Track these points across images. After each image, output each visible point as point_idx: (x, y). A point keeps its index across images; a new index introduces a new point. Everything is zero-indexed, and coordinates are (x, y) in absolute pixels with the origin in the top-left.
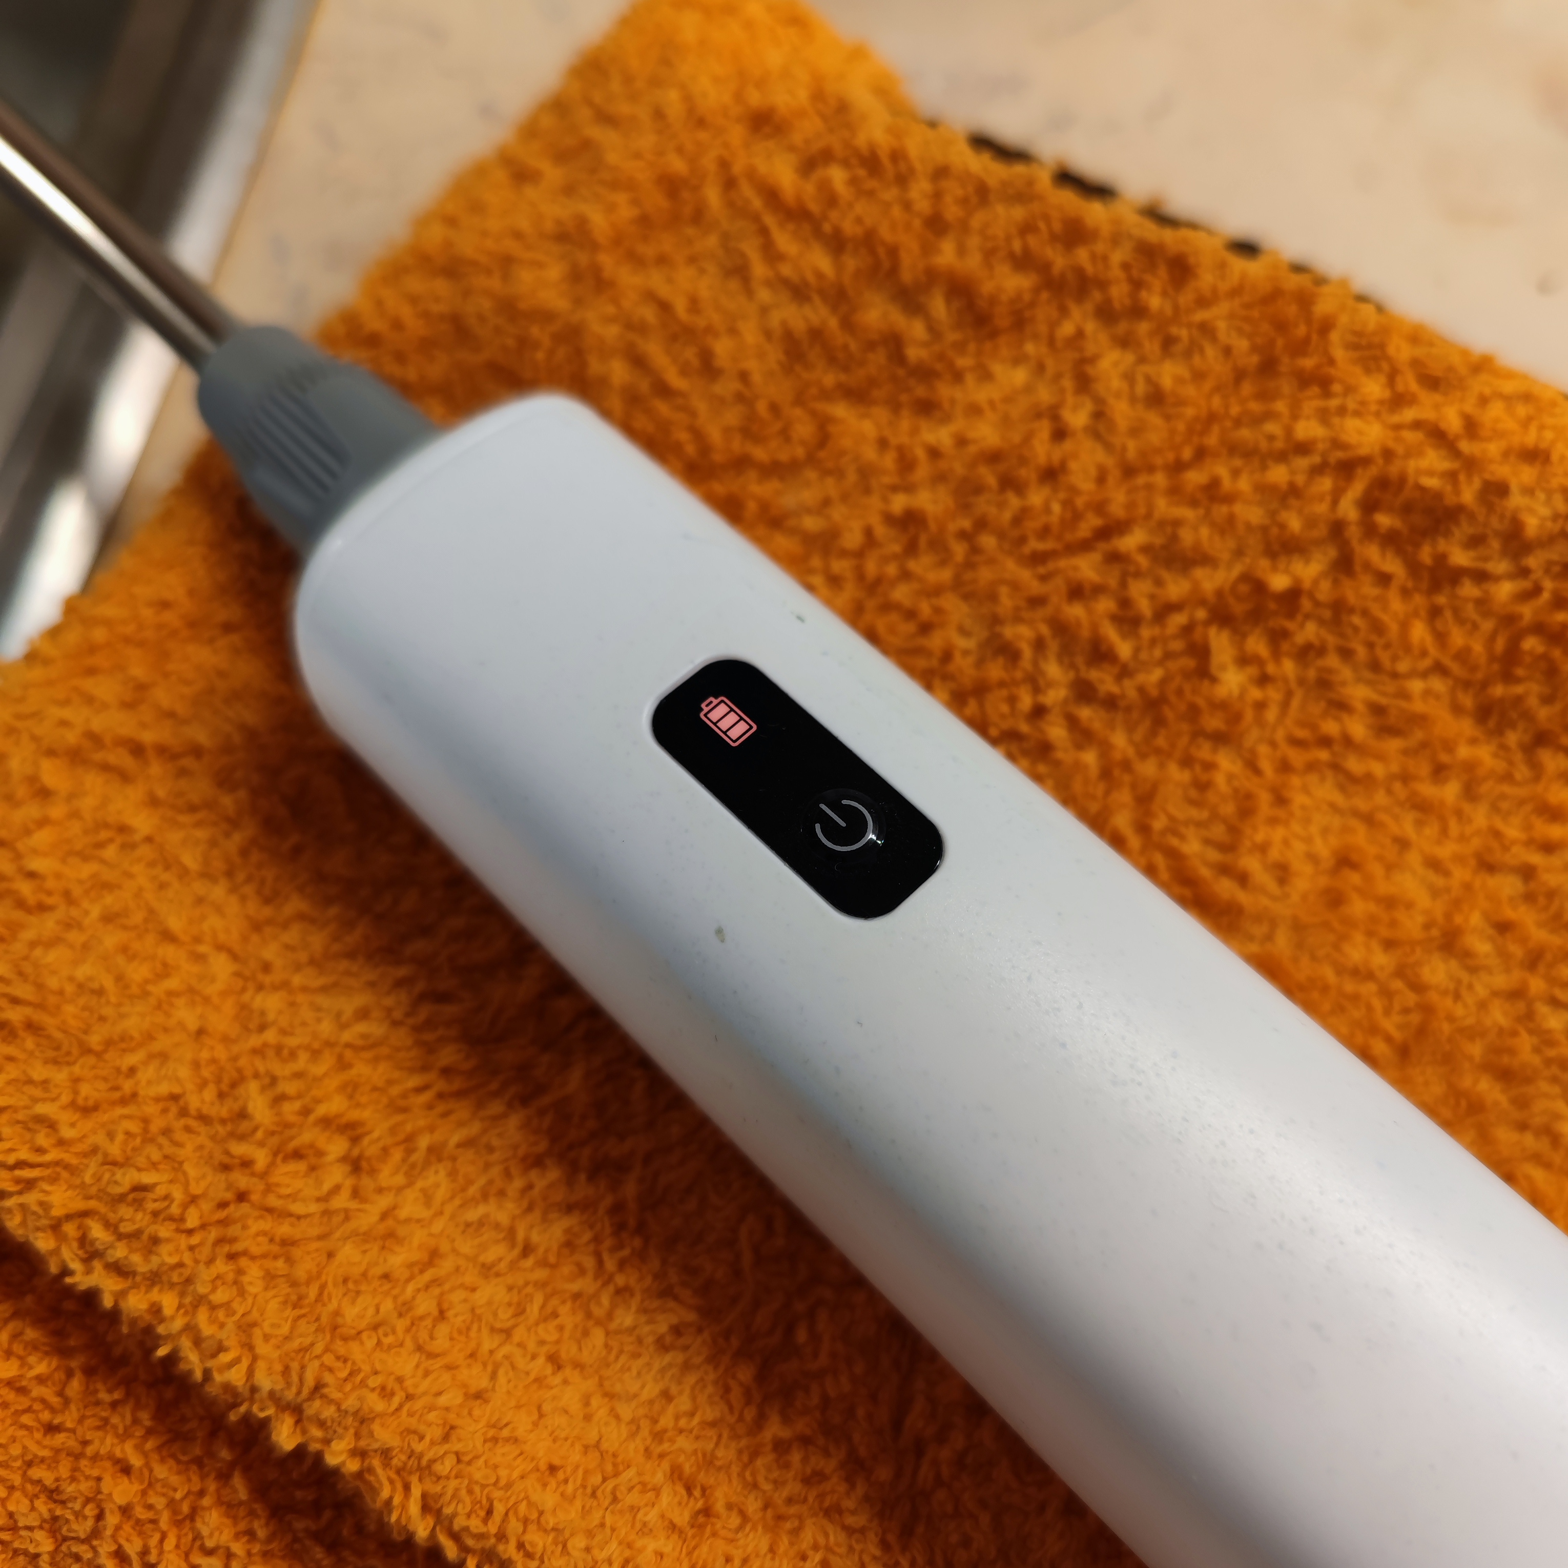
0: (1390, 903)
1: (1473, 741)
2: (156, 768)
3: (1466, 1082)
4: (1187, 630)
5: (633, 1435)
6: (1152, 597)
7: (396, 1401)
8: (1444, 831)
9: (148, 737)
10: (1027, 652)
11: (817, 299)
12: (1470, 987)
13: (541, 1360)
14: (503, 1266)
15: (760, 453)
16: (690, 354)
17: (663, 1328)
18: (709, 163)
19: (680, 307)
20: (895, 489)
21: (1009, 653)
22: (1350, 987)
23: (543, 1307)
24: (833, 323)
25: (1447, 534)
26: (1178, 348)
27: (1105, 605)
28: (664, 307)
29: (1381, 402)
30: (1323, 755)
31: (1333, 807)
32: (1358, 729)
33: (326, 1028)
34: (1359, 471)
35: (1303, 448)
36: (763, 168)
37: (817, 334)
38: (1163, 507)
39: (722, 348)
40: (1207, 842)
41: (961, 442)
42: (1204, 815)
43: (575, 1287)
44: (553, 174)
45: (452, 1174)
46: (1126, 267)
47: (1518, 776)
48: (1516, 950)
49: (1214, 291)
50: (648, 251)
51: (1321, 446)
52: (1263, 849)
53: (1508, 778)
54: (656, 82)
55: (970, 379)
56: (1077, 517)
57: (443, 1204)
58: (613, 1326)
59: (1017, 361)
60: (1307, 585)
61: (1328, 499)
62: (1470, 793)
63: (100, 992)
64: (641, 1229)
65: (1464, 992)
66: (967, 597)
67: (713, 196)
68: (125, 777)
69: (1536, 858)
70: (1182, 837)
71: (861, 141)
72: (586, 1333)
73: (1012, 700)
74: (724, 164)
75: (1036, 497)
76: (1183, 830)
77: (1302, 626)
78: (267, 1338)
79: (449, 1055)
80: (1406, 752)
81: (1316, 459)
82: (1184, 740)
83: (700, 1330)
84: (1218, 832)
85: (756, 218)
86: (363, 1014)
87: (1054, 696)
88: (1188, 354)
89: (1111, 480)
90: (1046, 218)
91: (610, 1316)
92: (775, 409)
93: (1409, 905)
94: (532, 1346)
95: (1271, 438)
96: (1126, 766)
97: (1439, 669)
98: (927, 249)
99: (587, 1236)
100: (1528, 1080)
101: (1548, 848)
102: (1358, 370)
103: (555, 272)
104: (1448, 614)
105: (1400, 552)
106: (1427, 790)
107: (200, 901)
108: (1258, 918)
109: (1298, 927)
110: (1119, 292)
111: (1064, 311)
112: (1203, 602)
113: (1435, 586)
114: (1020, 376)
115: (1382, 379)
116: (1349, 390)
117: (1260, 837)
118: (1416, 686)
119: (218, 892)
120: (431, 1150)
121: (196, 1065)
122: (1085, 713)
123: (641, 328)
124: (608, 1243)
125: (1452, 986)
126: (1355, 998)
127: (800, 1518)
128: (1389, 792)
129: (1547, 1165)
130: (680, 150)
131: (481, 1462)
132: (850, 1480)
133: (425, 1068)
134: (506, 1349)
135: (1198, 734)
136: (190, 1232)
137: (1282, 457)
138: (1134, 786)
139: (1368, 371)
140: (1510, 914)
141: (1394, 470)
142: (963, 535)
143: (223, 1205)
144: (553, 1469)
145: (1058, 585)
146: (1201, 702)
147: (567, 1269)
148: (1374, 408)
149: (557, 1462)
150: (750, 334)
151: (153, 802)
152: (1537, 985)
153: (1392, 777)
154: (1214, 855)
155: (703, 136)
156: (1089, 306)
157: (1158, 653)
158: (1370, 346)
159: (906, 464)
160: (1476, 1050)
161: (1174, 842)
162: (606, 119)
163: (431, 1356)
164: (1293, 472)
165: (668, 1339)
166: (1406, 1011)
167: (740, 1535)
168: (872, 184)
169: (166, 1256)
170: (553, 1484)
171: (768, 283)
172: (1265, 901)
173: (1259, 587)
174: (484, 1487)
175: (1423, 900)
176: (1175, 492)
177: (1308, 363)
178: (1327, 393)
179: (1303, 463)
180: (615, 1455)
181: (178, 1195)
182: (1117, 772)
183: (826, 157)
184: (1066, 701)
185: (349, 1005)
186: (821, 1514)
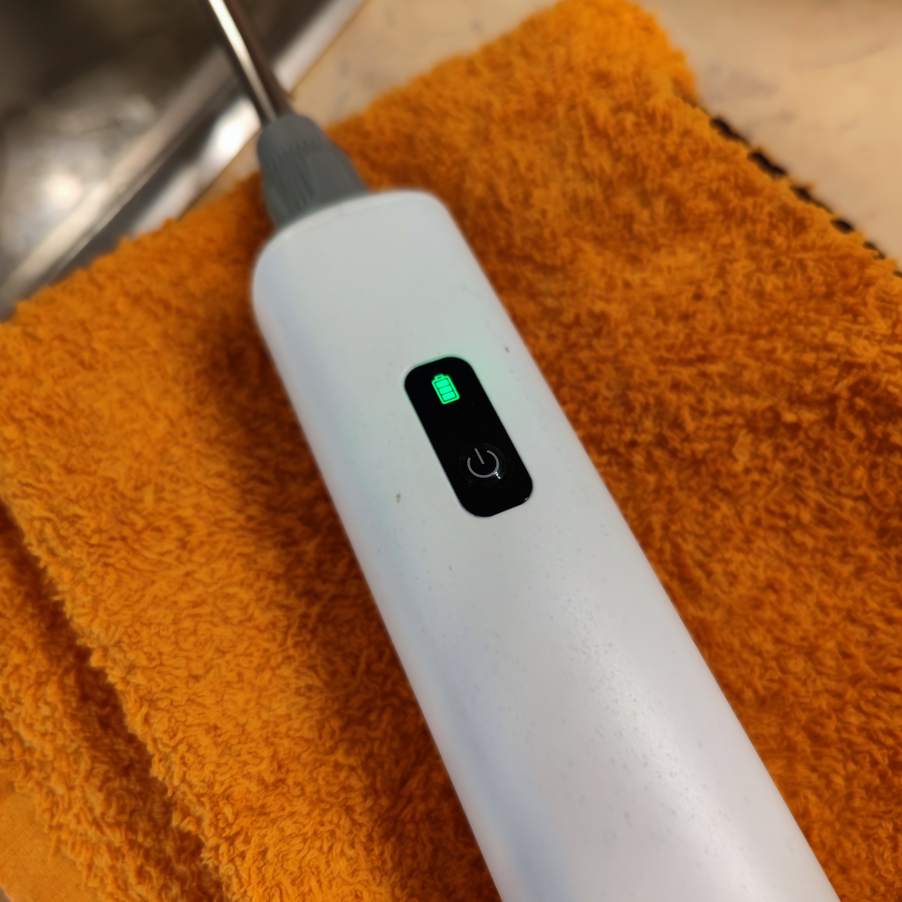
0: (787, 618)
1: (872, 547)
2: (172, 319)
3: (791, 733)
4: (730, 427)
5: (262, 728)
6: (716, 403)
7: (154, 663)
8: (835, 591)
9: (175, 302)
10: (638, 410)
11: (597, 184)
12: (814, 681)
13: (234, 674)
14: (235, 621)
15: (537, 257)
16: (519, 192)
17: (302, 684)
18: (565, 92)
19: (522, 166)
20: (600, 298)
21: (629, 407)
22: (746, 655)
23: (247, 648)
24: (600, 197)
25: (895, 423)
26: (781, 269)
27: (689, 398)
28: (514, 162)
29: (884, 336)
30: (782, 524)
31: (777, 554)
32: (806, 516)
33: (199, 475)
34: (855, 371)
35: (829, 347)
36: (593, 103)
37: (589, 202)
38: (740, 355)
39: (538, 194)
40: (698, 547)
41: (645, 283)
42: (702, 532)
43: (266, 645)
44: (487, 75)
45: (230, 567)
46: (771, 215)
47: (889, 574)
48: (848, 671)
49: (814, 243)
50: (517, 129)
51: (840, 349)
52: (727, 562)
53: (883, 573)
54: (557, 41)
55: (663, 251)
56: (692, 345)
57: (219, 579)
58: (278, 672)
59: (693, 250)
60: (805, 425)
61: (834, 380)
62: (858, 573)
63: (101, 418)
64: (314, 632)
65: (809, 683)
66: (618, 369)
67: (561, 110)
68: (157, 319)
69: (880, 624)
70: (685, 540)
71: (650, 104)
72: (263, 670)
73: (621, 432)
74: (573, 95)
75: (673, 328)
76: (687, 536)
77: (796, 447)
78: (106, 609)
79: (253, 510)
80: (831, 539)
81: (834, 356)
82: (707, 488)
83: (322, 692)
84: (706, 544)
85: (579, 129)
86: (220, 475)
87: (644, 438)
88: (786, 274)
89: (717, 331)
90: (736, 175)
91: (278, 666)
92: (553, 234)
93: (798, 624)
94: (233, 665)
95: (814, 336)
96: (670, 490)
97: (865, 498)
98: (664, 173)
99: (284, 623)
100: (827, 745)
101: (890, 621)
102: (877, 313)
103: (466, 127)
104: (881, 469)
105: (866, 425)
106: (834, 563)
107: (167, 391)
108: (709, 599)
109: (730, 612)
110: (761, 229)
111: (728, 230)
112: (743, 414)
113: (879, 452)
114: (690, 258)
115: (890, 323)
116: (868, 323)
117: (728, 555)
118: (849, 503)
119: (177, 390)
120: (224, 551)
121: (130, 469)
122: (658, 453)
123: (499, 171)
124: (294, 630)
125: (803, 677)
126: (746, 662)
127: (332, 806)
128: (813, 558)
129: (820, 796)
130: (554, 81)
131: (181, 709)
132: (365, 798)
133: (239, 511)
134: (220, 661)
135: (715, 487)
136: (92, 546)
137: (815, 349)
138: (670, 503)
139: (884, 316)
140: (853, 649)
141: (875, 376)
142: (627, 335)
143: (112, 539)
144: (216, 728)
145: (667, 379)
146: (723, 470)
147: (266, 635)
148: (878, 337)
149: (219, 725)
150: (555, 190)
151: (165, 335)
152: (851, 694)
153: (816, 550)
154: (699, 556)
155: (569, 77)
156: (743, 231)
157: (709, 434)
158: (890, 302)
159: (611, 286)
160: (804, 717)
161: (679, 540)
162: (525, 54)
163: (181, 649)
164: (818, 359)
165: (302, 691)
166: (772, 680)
167: (296, 799)
168: (648, 129)
169: (75, 553)
170: (213, 734)
171: (574, 167)
172: (717, 591)
173: (777, 416)
174: (177, 721)
175: (807, 624)
176: (750, 350)
177: (851, 300)
178: (855, 320)
179: (827, 355)
180: (249, 734)
181: (93, 525)
182: (663, 492)
183: (628, 107)
184: (650, 444)
185: (215, 467)
186: (344, 808)
